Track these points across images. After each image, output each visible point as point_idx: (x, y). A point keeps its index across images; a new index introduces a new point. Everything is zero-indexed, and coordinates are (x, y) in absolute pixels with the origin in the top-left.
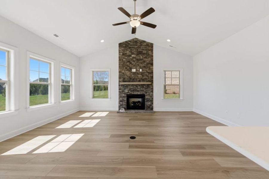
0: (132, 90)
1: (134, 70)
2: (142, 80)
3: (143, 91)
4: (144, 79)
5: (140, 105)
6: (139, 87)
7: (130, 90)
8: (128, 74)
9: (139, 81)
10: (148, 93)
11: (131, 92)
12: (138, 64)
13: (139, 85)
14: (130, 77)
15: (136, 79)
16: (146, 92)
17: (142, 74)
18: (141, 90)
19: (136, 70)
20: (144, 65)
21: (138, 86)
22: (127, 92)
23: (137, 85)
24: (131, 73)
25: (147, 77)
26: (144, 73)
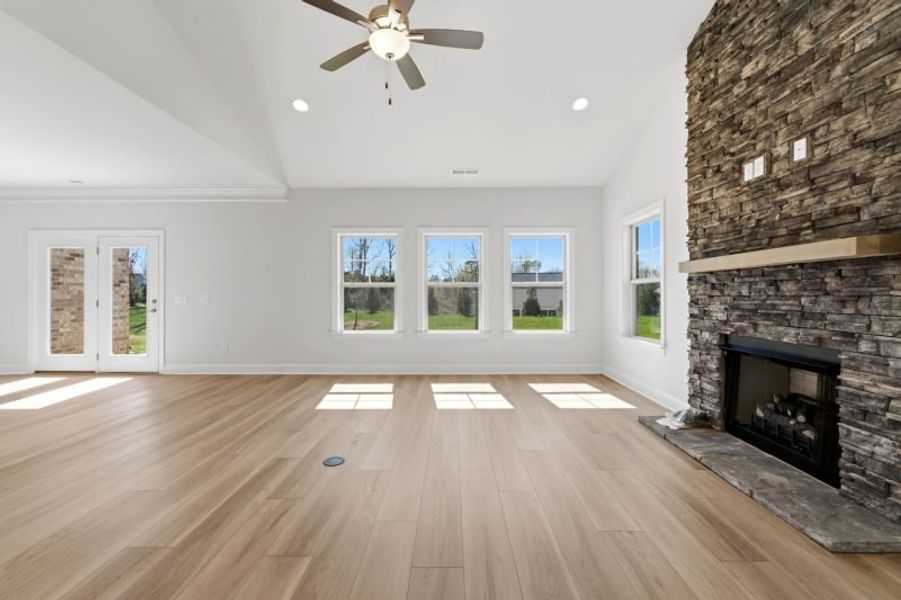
0: (746, 304)
1: (754, 170)
2: (813, 226)
3: (822, 316)
4: (824, 218)
5: (808, 434)
6: (788, 288)
7: (734, 308)
8: (725, 204)
9: (794, 238)
10: (864, 346)
11: (741, 318)
12: (779, 109)
13: (792, 270)
14: (732, 220)
15: (772, 226)
16: (851, 329)
17: (810, 175)
18: (804, 315)
19: (771, 162)
20: (823, 94)
21: (783, 276)
22: (725, 323)
23: (772, 276)
24: (740, 193)
25: (857, 196)
26: (827, 160)
